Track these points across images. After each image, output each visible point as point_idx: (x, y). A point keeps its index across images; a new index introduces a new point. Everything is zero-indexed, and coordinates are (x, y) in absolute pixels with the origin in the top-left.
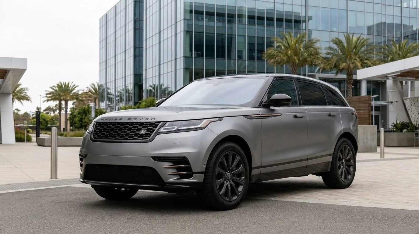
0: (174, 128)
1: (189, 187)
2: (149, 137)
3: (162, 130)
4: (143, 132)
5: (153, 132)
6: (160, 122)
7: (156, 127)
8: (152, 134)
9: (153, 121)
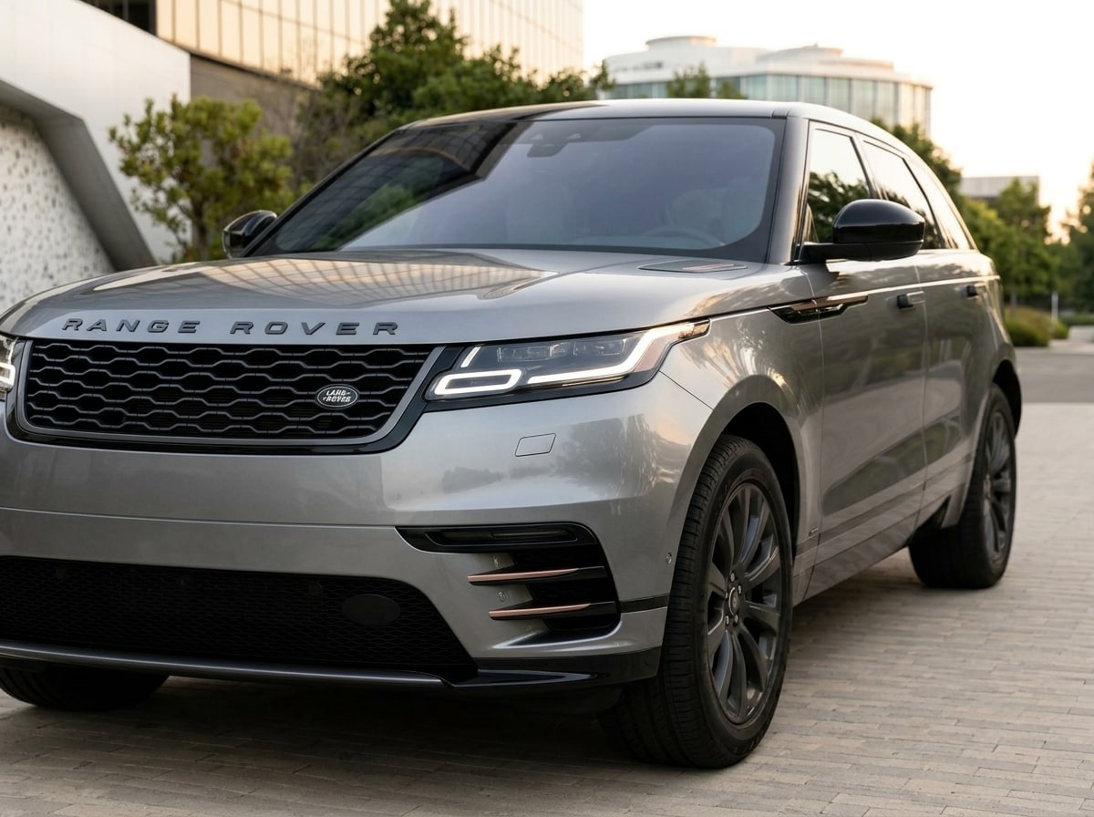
0: (505, 379)
1: (586, 676)
2: (379, 423)
3: (442, 388)
4: (340, 396)
5: (396, 397)
6: (430, 348)
7: (412, 371)
8: (392, 410)
9: (384, 339)
